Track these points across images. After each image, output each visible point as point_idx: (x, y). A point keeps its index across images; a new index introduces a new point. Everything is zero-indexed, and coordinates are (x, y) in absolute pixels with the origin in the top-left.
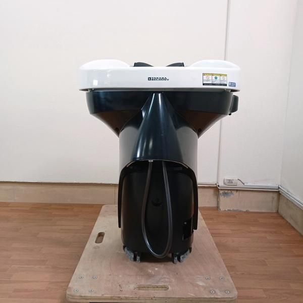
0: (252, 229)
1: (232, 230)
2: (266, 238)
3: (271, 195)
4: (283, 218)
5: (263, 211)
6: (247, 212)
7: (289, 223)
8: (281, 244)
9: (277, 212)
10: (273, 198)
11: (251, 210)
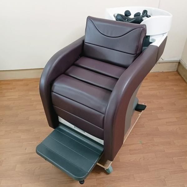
0: (167, 83)
1: (158, 86)
2: (173, 89)
3: (175, 63)
4: (180, 75)
5: (170, 71)
6: (163, 72)
7: (183, 78)
8: (180, 92)
9: (177, 71)
10: (176, 65)
11: (164, 71)
